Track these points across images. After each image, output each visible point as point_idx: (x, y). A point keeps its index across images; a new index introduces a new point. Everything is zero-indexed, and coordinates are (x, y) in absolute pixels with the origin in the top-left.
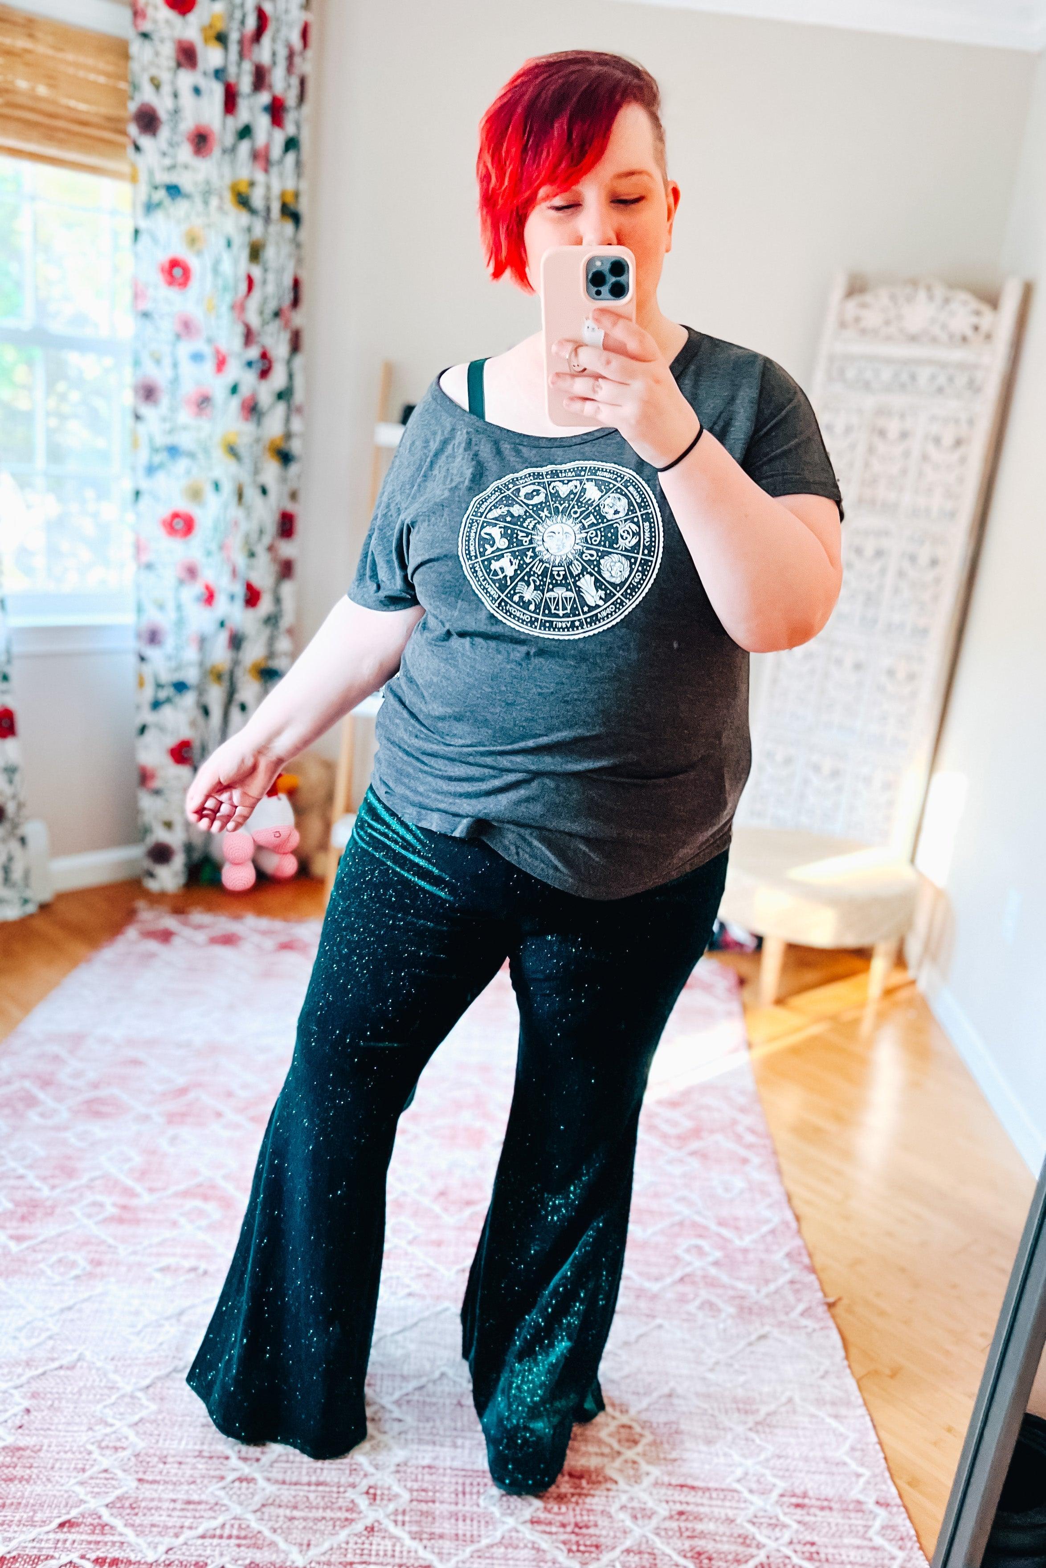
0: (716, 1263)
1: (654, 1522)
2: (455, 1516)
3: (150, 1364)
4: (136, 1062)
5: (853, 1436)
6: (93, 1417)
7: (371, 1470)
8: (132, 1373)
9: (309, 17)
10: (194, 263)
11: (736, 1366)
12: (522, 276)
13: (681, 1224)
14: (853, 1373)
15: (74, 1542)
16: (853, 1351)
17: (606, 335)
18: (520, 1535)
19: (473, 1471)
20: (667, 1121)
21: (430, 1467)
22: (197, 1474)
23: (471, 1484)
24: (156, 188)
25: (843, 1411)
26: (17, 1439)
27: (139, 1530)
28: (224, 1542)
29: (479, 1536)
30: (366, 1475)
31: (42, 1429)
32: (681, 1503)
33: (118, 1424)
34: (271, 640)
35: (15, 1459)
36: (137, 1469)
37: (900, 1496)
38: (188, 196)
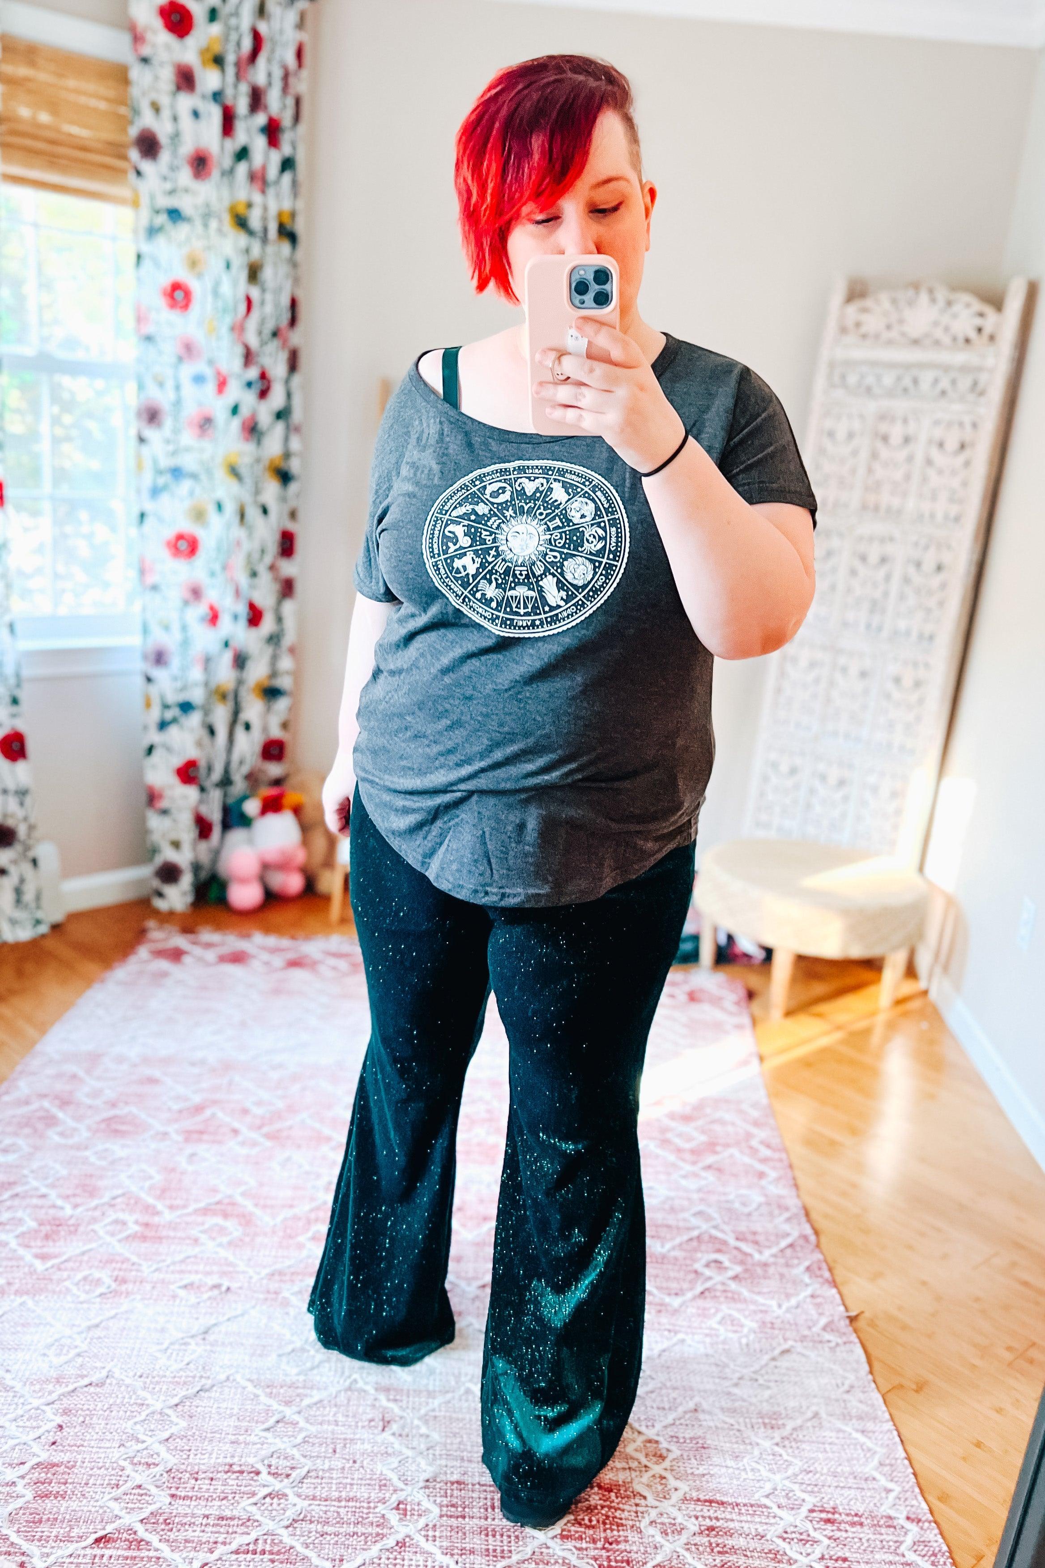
0: (735, 1278)
1: (684, 1538)
2: (485, 1531)
3: (178, 1383)
4: (153, 1081)
5: (881, 1451)
6: (125, 1433)
7: (401, 1485)
8: (160, 1391)
9: (304, 36)
10: (195, 286)
11: (761, 1381)
12: (505, 286)
13: (699, 1238)
14: (878, 1387)
15: (111, 1557)
16: (877, 1365)
17: (589, 342)
18: (551, 1551)
20: (680, 1135)
21: (458, 1482)
22: (228, 1489)
24: (158, 212)
25: (870, 1426)
26: (51, 1455)
27: (174, 1546)
28: (258, 1557)
29: (510, 1551)
30: (395, 1491)
31: (75, 1445)
32: (710, 1518)
33: (149, 1441)
34: (274, 658)
35: (49, 1475)
36: (170, 1485)
37: (931, 1512)
38: (187, 220)
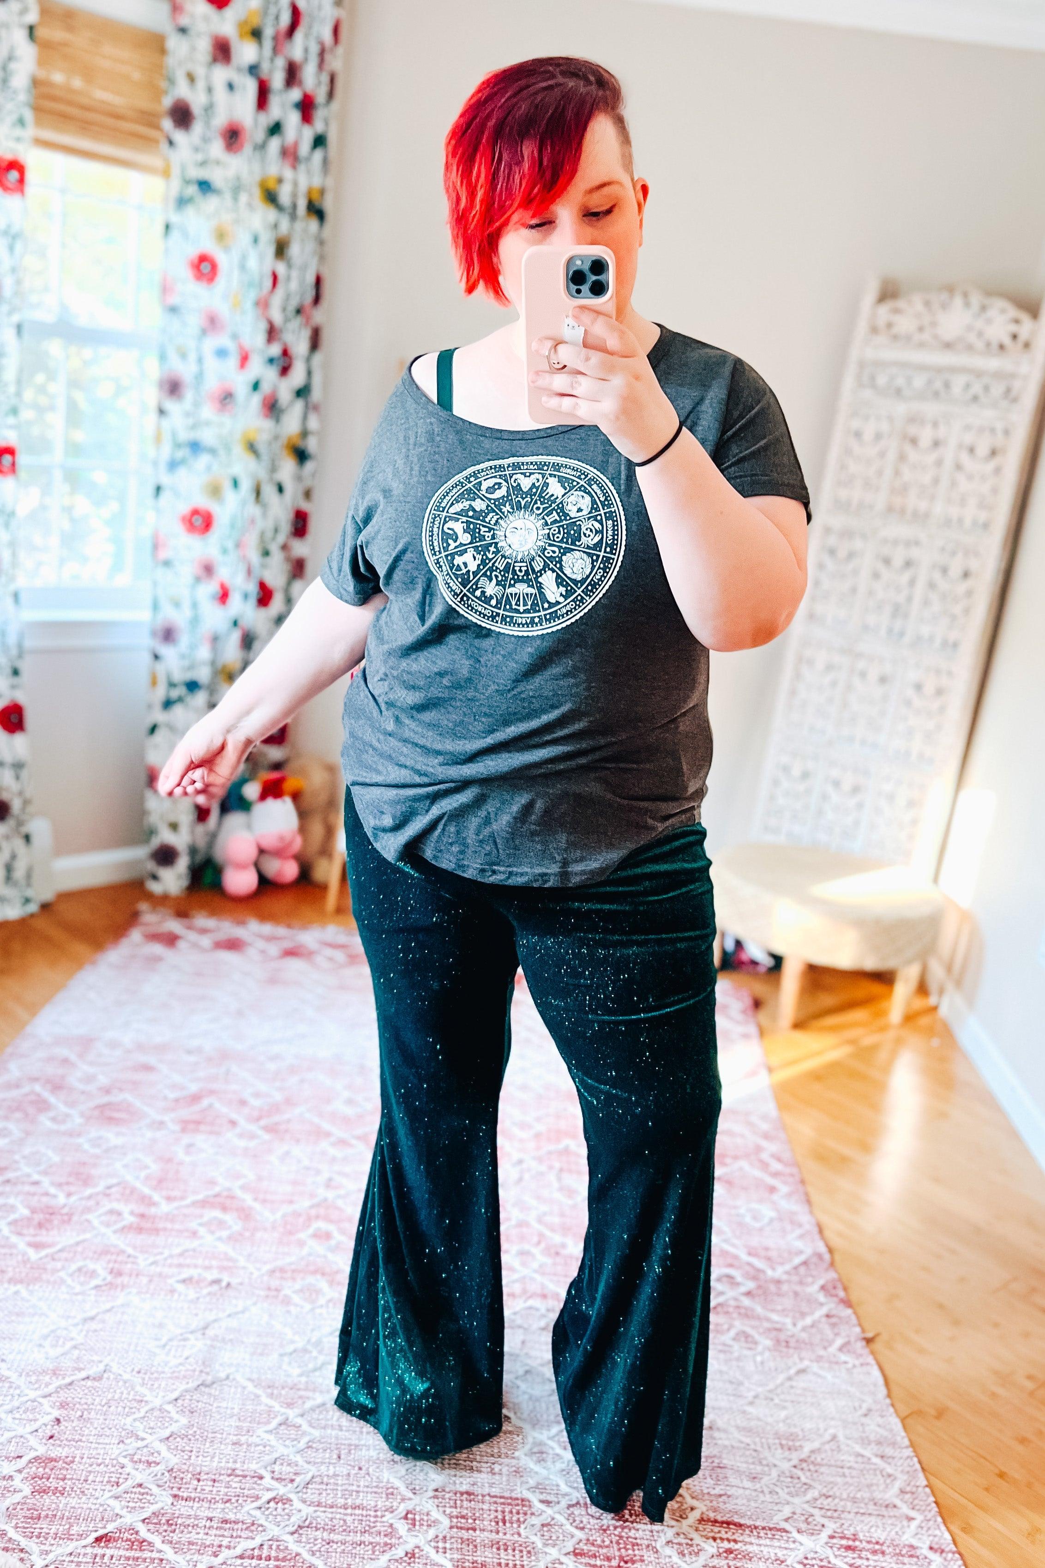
0: (749, 1294)
1: (701, 1560)
2: (496, 1545)
3: (177, 1378)
4: (148, 1068)
5: (902, 1477)
6: (124, 1430)
7: (408, 1494)
8: (159, 1387)
9: (341, 13)
10: (222, 259)
11: (777, 1401)
12: (495, 286)
14: (896, 1411)
15: (112, 1557)
16: (895, 1388)
17: (586, 331)
19: (511, 1498)
21: (468, 1493)
22: (231, 1492)
23: (511, 1512)
24: (188, 183)
25: (889, 1451)
26: (48, 1449)
27: (178, 1548)
30: (403, 1500)
31: (73, 1440)
32: (728, 1540)
33: (149, 1438)
35: (47, 1470)
36: (171, 1485)
37: (955, 1544)
38: (217, 192)
